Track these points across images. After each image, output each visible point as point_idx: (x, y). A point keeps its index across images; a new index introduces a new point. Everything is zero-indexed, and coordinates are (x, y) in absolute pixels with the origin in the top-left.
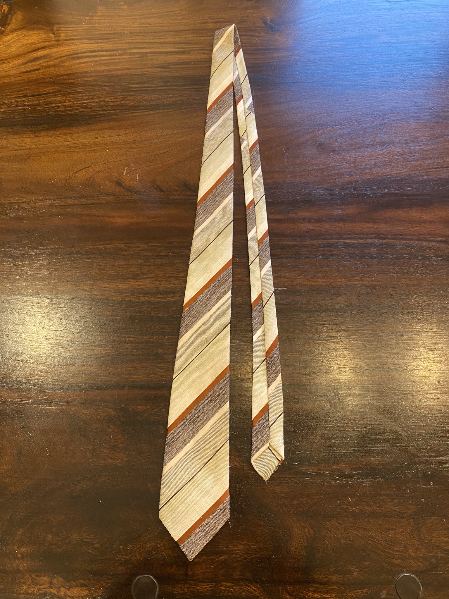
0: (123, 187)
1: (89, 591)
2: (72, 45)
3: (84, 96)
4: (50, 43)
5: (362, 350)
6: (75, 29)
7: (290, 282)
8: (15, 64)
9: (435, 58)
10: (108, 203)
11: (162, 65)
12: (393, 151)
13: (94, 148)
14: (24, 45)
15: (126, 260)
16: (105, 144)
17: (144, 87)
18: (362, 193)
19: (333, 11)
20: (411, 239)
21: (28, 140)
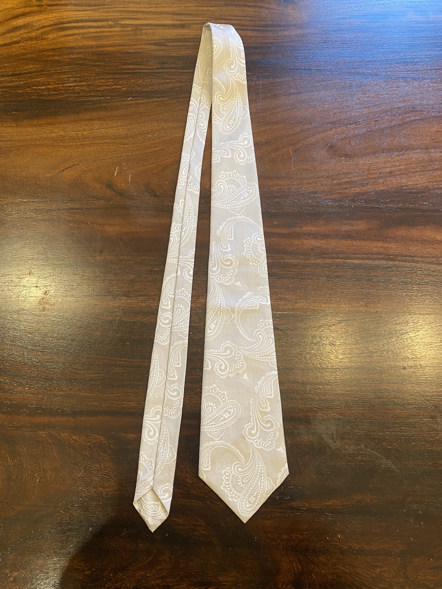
0: (114, 190)
2: (56, 12)
3: (71, 77)
4: (31, 9)
7: (290, 305)
10: (97, 209)
12: (411, 158)
15: (117, 275)
17: (138, 69)
20: (423, 262)
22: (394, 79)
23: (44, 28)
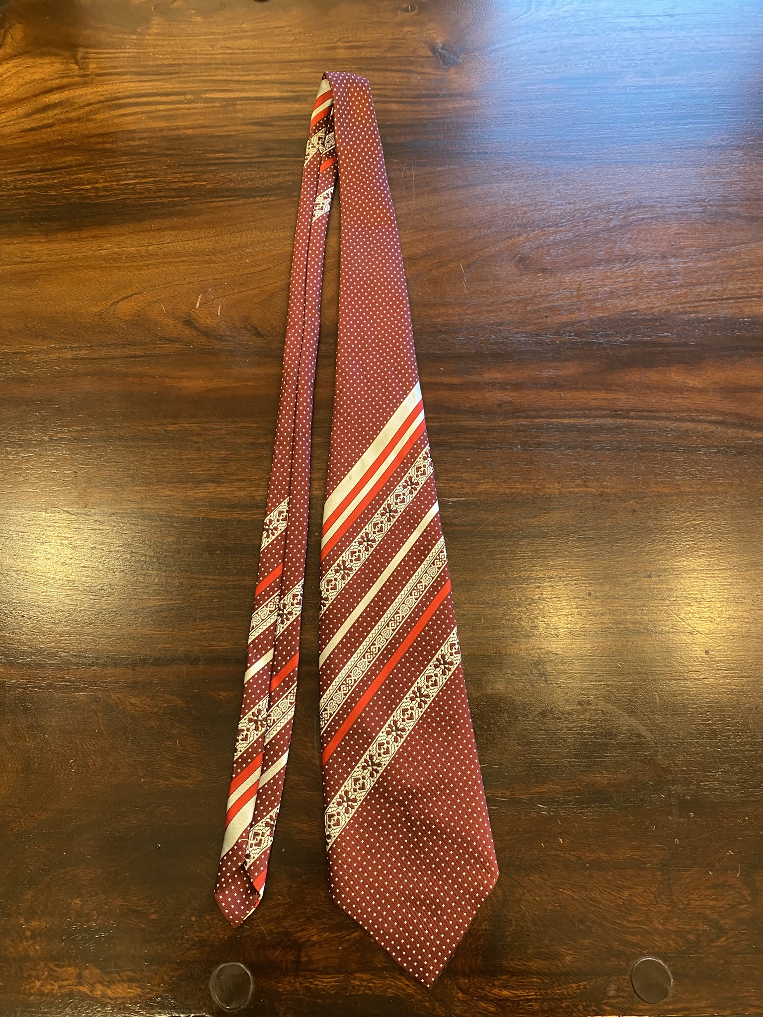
0: (196, 328)
1: (143, 989)
3: (130, 172)
4: (70, 80)
5: (584, 599)
6: (114, 55)
7: (470, 488)
8: (13, 116)
9: (714, 114)
10: (169, 355)
11: (260, 120)
12: (642, 272)
13: (146, 261)
14: (27, 83)
15: (200, 451)
16: (165, 255)
17: (229, 158)
18: (590, 341)
19: (546, 31)
20: (668, 419)
21: (36, 247)
22: (610, 164)
23: (91, 106)
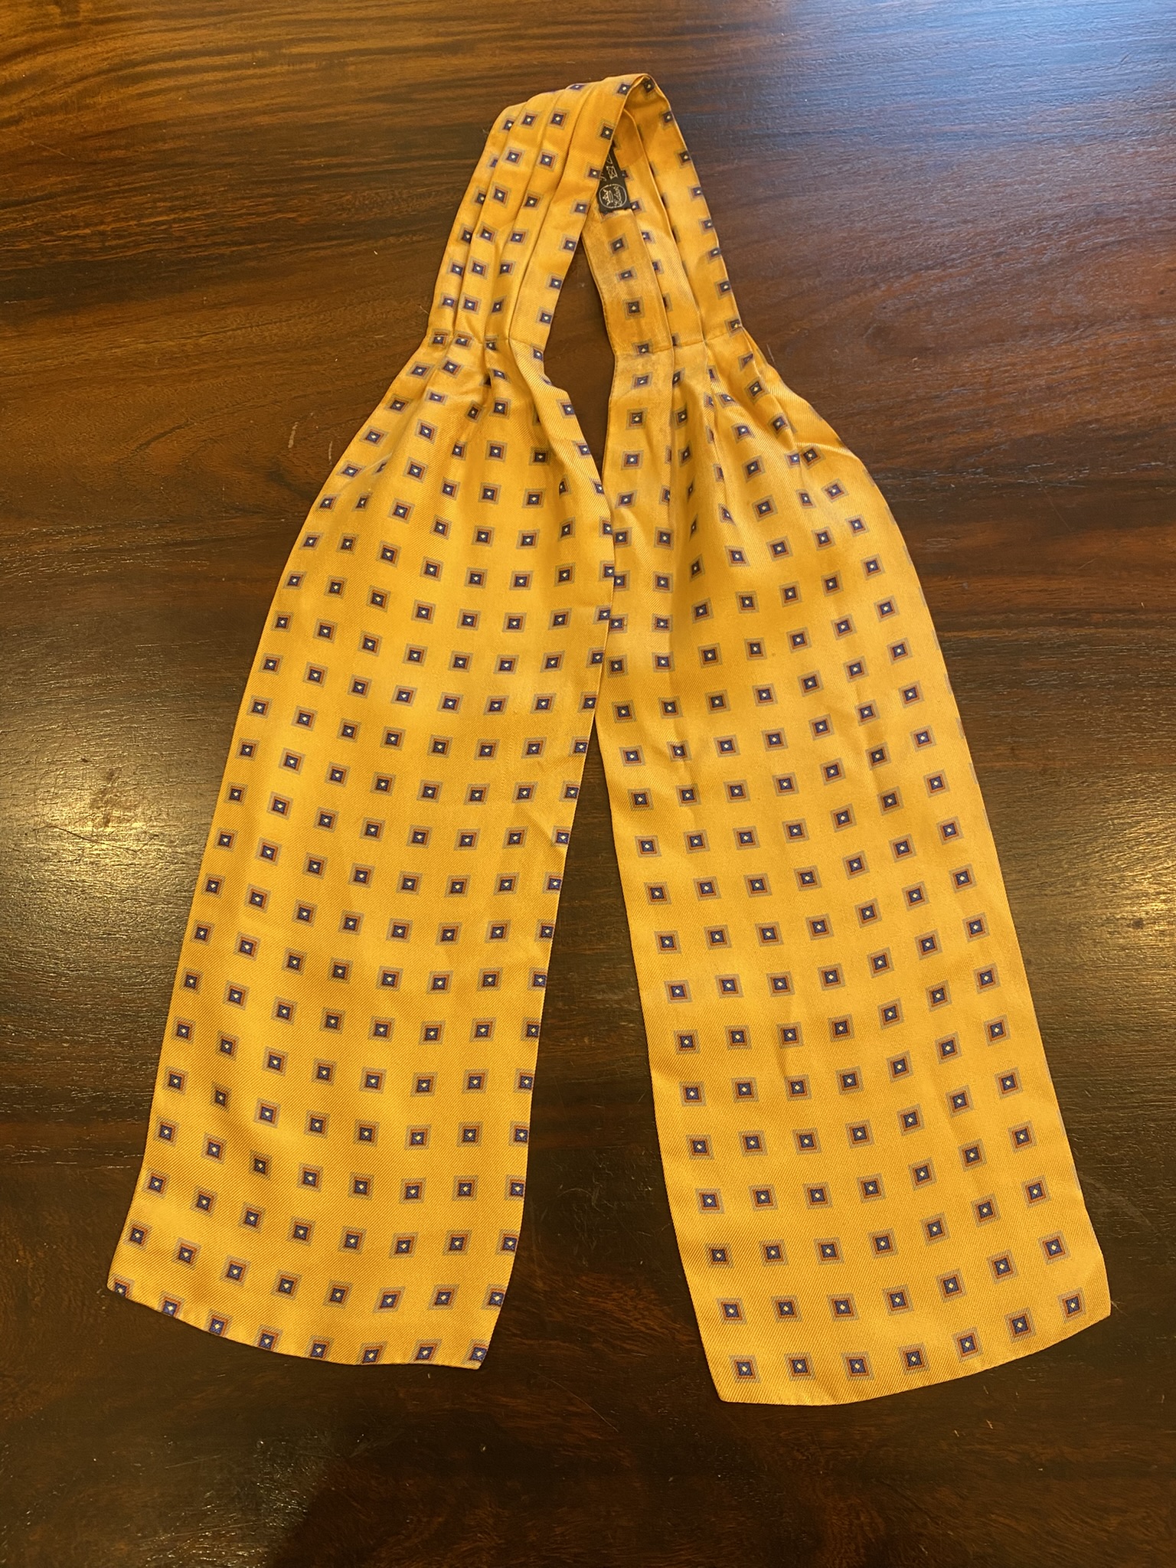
0: (289, 486)
2: (114, 38)
3: (160, 200)
4: (48, 35)
10: (244, 539)
11: (389, 92)
12: (1105, 345)
13: (197, 364)
16: (228, 352)
17: (338, 166)
18: (1012, 481)
20: (1163, 624)
22: (1039, 143)
23: (86, 81)
